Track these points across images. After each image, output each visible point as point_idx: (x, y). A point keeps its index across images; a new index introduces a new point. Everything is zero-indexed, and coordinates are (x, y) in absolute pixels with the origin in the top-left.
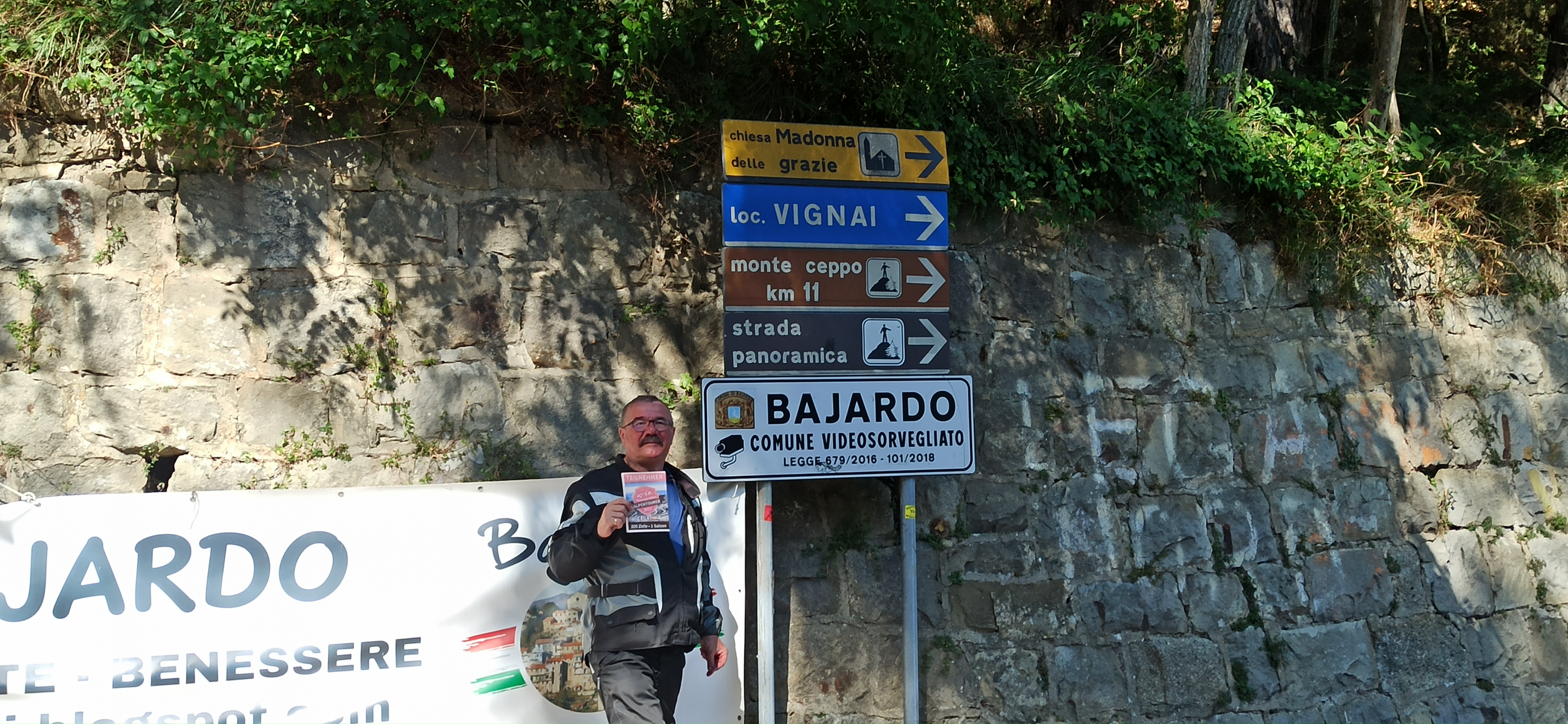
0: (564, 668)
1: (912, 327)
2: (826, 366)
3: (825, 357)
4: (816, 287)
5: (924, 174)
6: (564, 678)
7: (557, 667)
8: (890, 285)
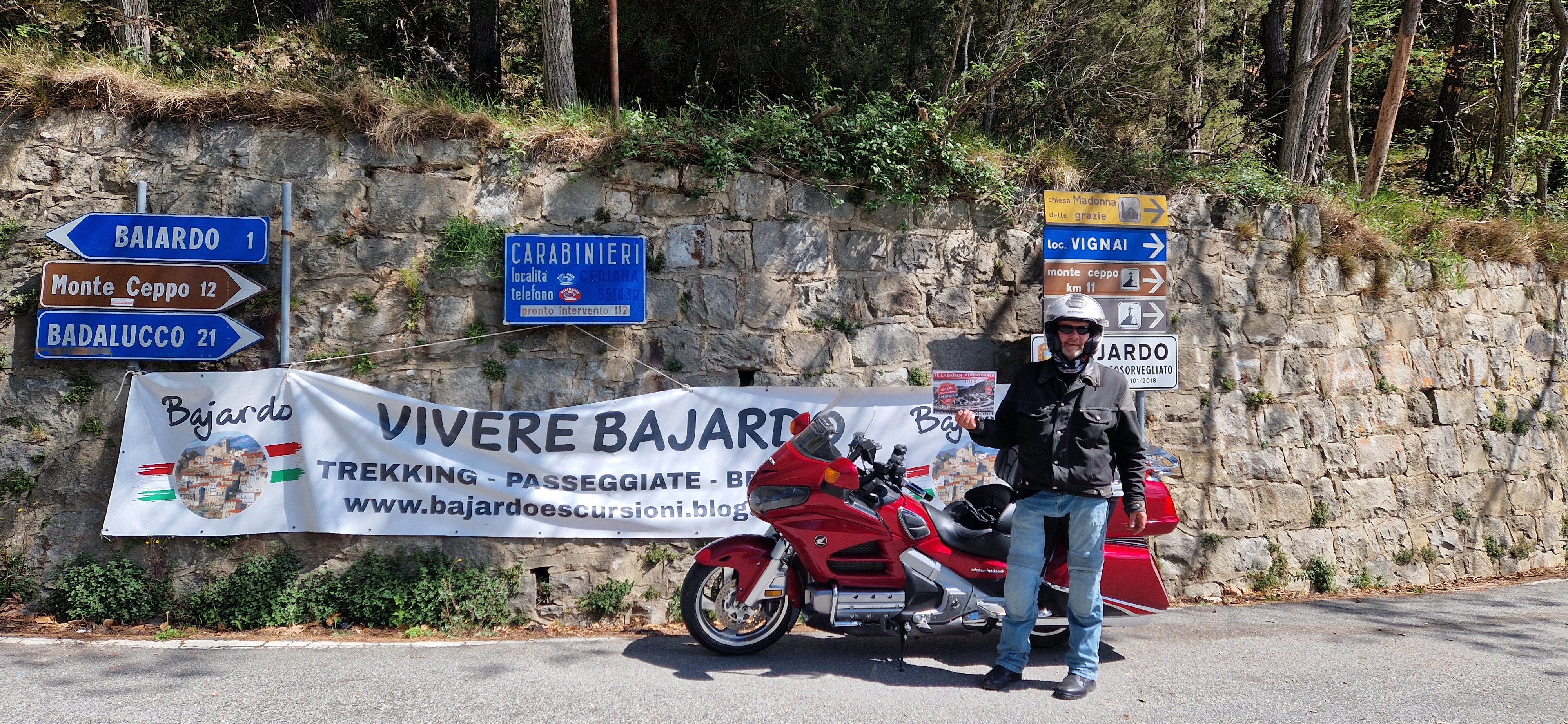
0: (955, 488)
1: (1146, 308)
4: (1093, 284)
5: (1154, 221)
6: (954, 494)
7: (951, 488)
8: (1133, 284)
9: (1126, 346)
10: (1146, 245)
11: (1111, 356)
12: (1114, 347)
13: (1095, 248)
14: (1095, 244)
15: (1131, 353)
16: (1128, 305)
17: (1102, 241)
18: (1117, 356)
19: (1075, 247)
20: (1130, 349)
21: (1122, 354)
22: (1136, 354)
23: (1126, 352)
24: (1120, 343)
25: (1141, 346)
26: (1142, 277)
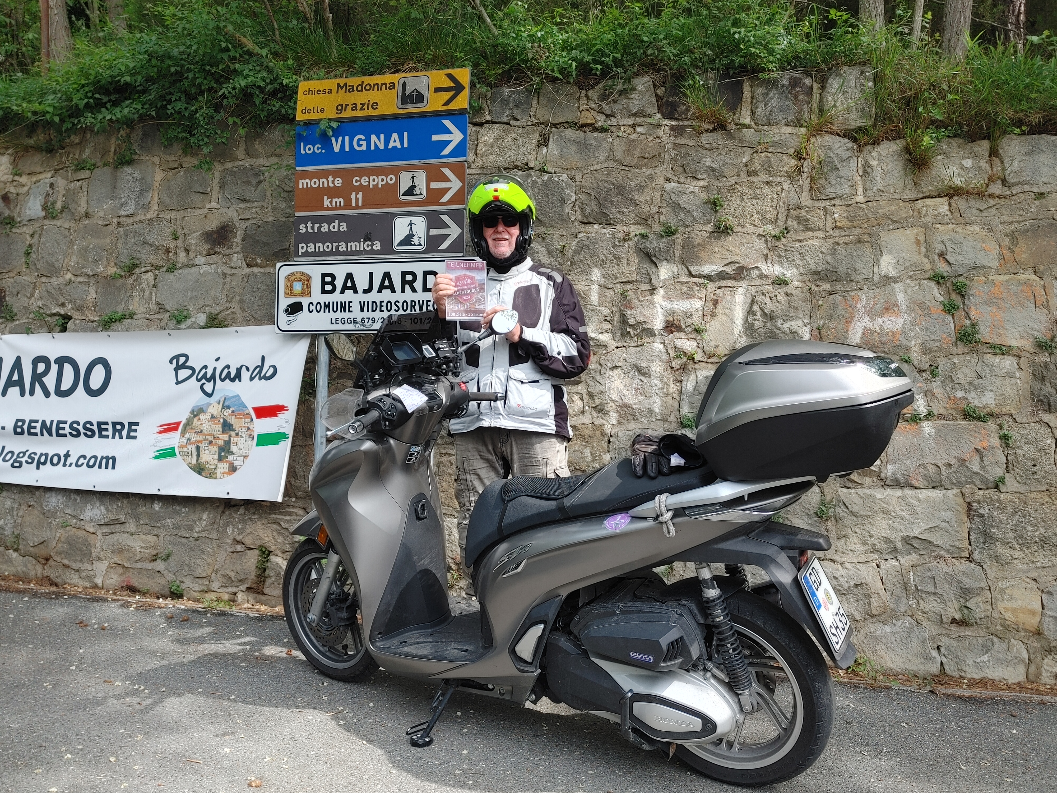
1: (433, 221)
2: (365, 252)
3: (364, 246)
4: (360, 196)
5: (448, 103)
8: (417, 191)
9: (404, 274)
10: (435, 138)
11: (382, 288)
12: (387, 275)
13: (364, 147)
14: (364, 143)
15: (411, 283)
16: (407, 220)
17: (373, 138)
18: (391, 288)
19: (337, 149)
20: (409, 278)
21: (397, 284)
22: (418, 285)
23: (404, 282)
24: (396, 270)
25: (426, 273)
26: (429, 180)
